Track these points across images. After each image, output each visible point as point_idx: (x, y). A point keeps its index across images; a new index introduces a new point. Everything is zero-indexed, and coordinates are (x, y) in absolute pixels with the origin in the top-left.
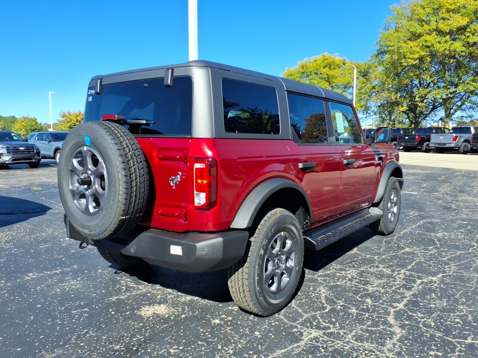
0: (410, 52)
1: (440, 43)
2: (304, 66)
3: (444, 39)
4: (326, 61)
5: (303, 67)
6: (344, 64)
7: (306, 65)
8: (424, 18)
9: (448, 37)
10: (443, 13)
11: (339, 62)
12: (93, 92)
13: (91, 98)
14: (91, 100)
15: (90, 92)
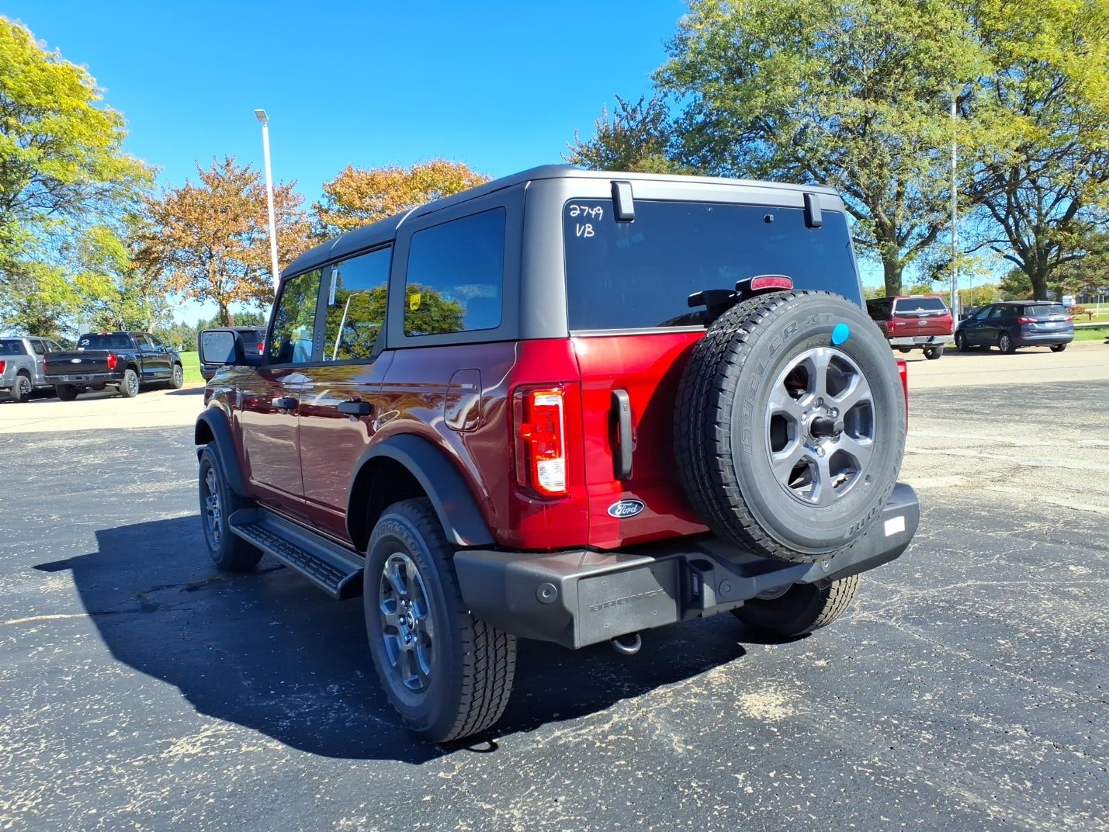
12: (594, 213)
13: (590, 230)
14: (589, 233)
15: (578, 212)
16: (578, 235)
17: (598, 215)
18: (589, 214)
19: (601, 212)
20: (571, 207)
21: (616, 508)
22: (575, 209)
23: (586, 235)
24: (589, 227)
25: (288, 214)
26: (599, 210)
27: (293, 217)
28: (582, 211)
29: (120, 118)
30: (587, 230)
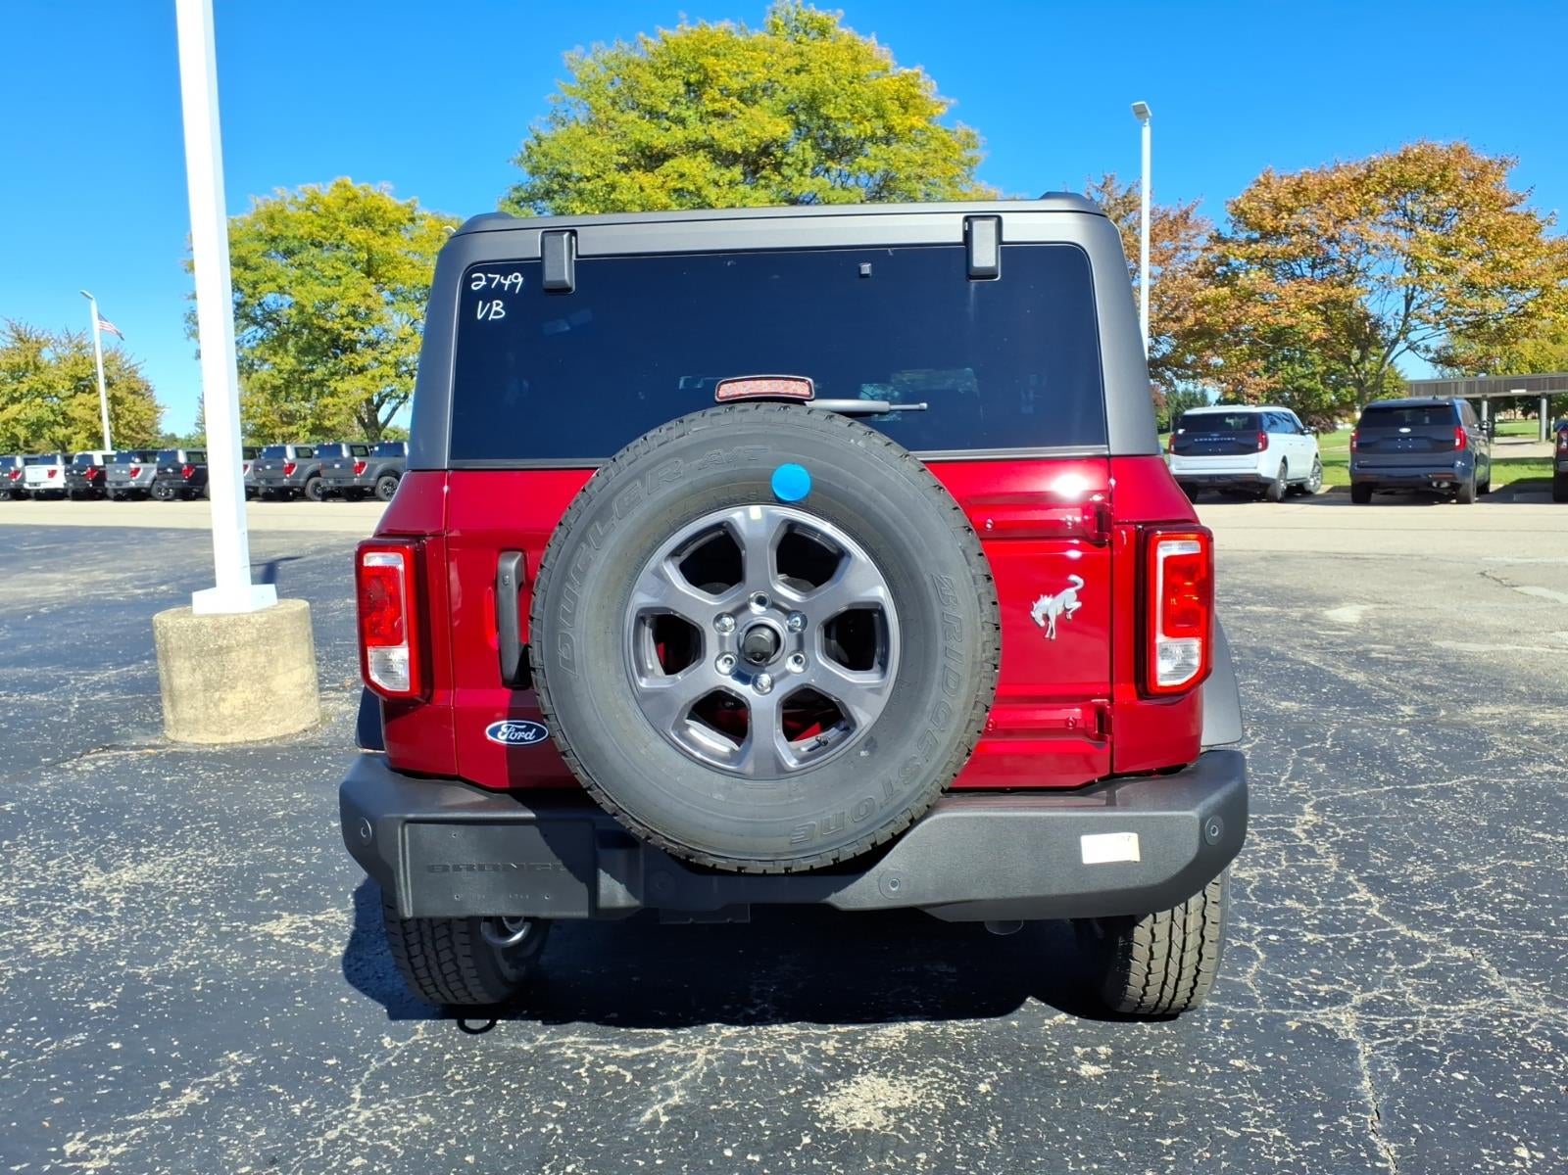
0: (641, 205)
1: (716, 183)
2: (276, 215)
3: (728, 176)
4: (352, 205)
5: (271, 219)
6: (412, 220)
7: (282, 211)
8: (665, 107)
9: (737, 172)
10: (711, 100)
11: (398, 215)
12: (508, 283)
13: (498, 309)
14: (497, 313)
15: (483, 283)
16: (479, 317)
17: (513, 286)
18: (500, 285)
19: (520, 280)
20: (474, 276)
21: (498, 729)
22: (480, 279)
23: (491, 317)
24: (498, 305)
25: (1186, 248)
26: (516, 278)
27: (1192, 252)
28: (490, 281)
29: (973, 136)
30: (494, 308)
